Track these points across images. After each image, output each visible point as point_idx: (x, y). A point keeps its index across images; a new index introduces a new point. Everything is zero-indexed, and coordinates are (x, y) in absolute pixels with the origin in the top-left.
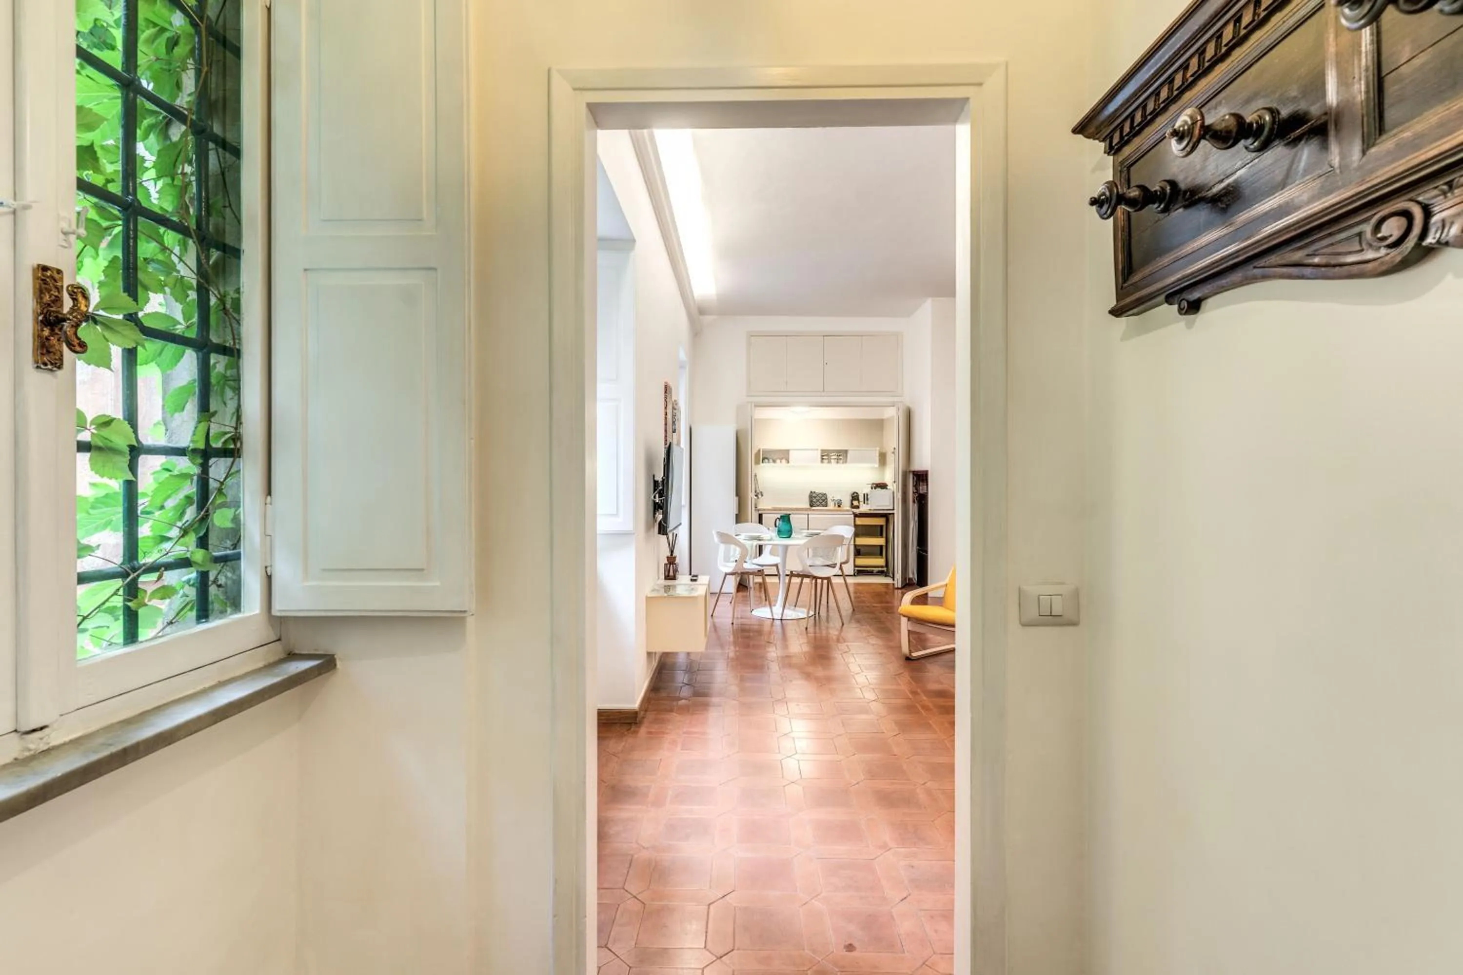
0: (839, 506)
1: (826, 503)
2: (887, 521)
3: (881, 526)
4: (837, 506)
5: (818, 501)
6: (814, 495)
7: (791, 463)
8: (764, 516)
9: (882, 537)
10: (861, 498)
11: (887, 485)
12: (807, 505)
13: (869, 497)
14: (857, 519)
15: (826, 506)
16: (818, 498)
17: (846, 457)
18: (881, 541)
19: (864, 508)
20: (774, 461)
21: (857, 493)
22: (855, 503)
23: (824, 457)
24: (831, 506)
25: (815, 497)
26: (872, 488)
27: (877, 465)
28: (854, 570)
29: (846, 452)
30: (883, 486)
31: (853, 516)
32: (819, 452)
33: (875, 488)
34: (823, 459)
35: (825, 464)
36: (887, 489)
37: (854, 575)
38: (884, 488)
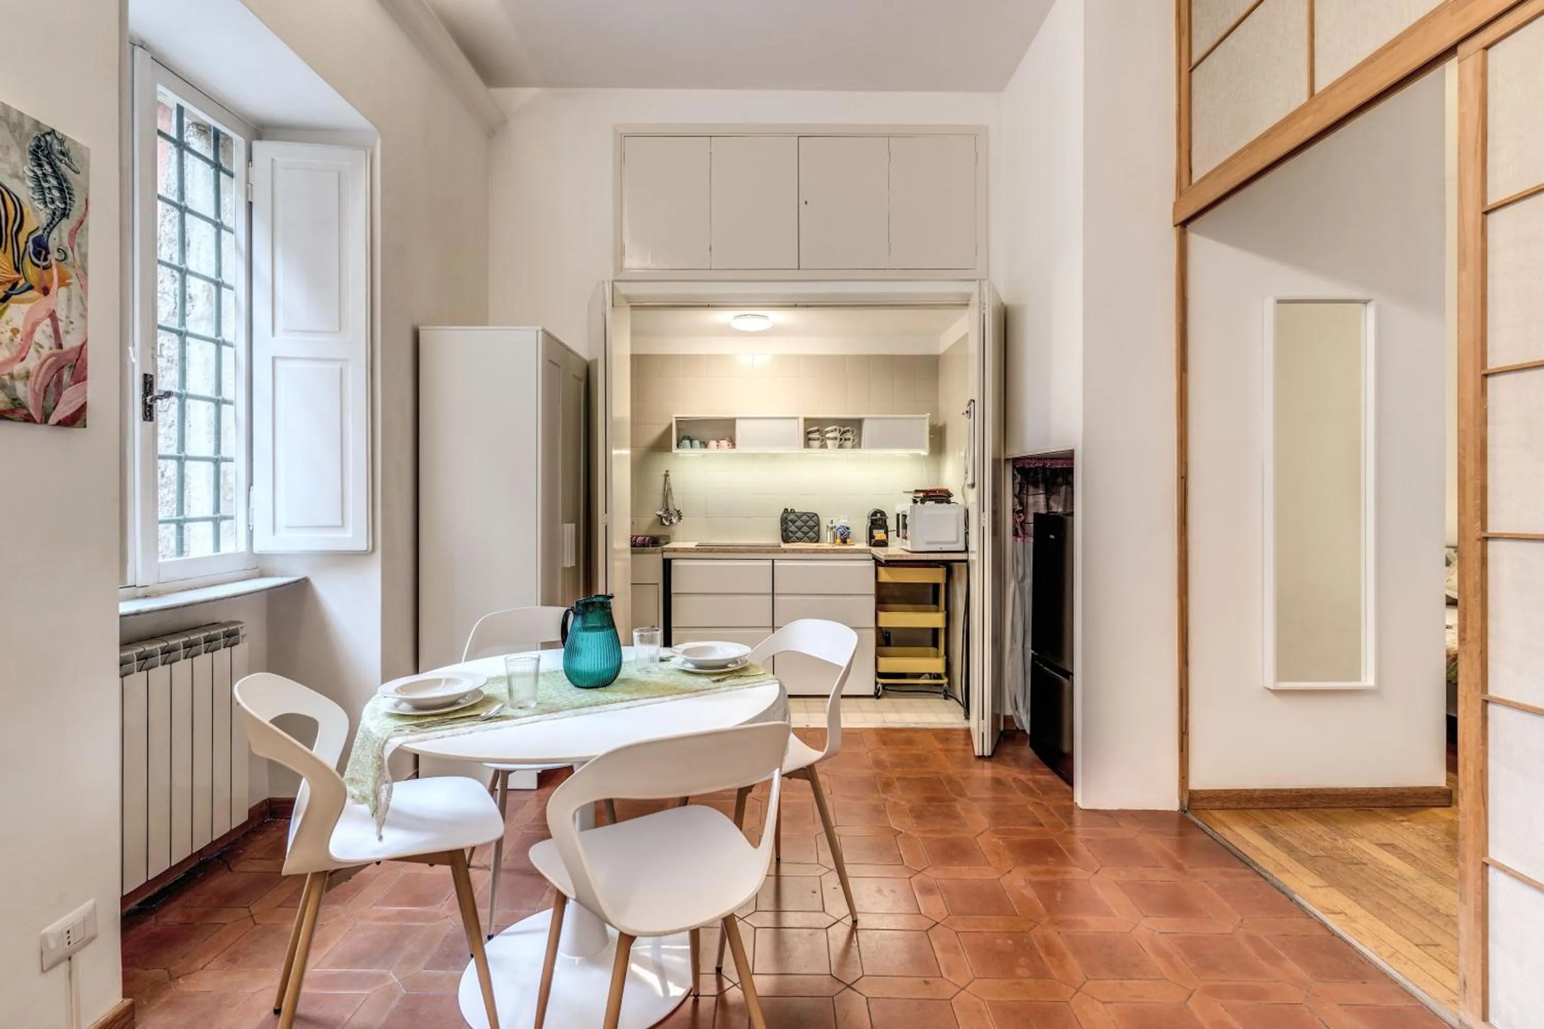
0: (844, 541)
1: (818, 534)
2: (949, 574)
3: (936, 586)
4: (838, 540)
5: (799, 528)
6: (792, 517)
7: (739, 449)
8: (674, 563)
9: (938, 611)
10: (891, 524)
11: (950, 495)
12: (772, 537)
13: (908, 521)
14: (881, 569)
15: (817, 541)
16: (799, 523)
17: (860, 435)
18: (935, 620)
19: (896, 548)
20: (705, 445)
21: (883, 513)
22: (879, 535)
23: (812, 436)
24: (827, 543)
25: (793, 522)
26: (915, 502)
27: (924, 452)
28: (876, 683)
29: (857, 424)
30: (941, 496)
31: (872, 564)
32: (801, 421)
33: (923, 501)
34: (810, 439)
35: (815, 451)
36: (949, 502)
37: (877, 696)
38: (941, 502)
